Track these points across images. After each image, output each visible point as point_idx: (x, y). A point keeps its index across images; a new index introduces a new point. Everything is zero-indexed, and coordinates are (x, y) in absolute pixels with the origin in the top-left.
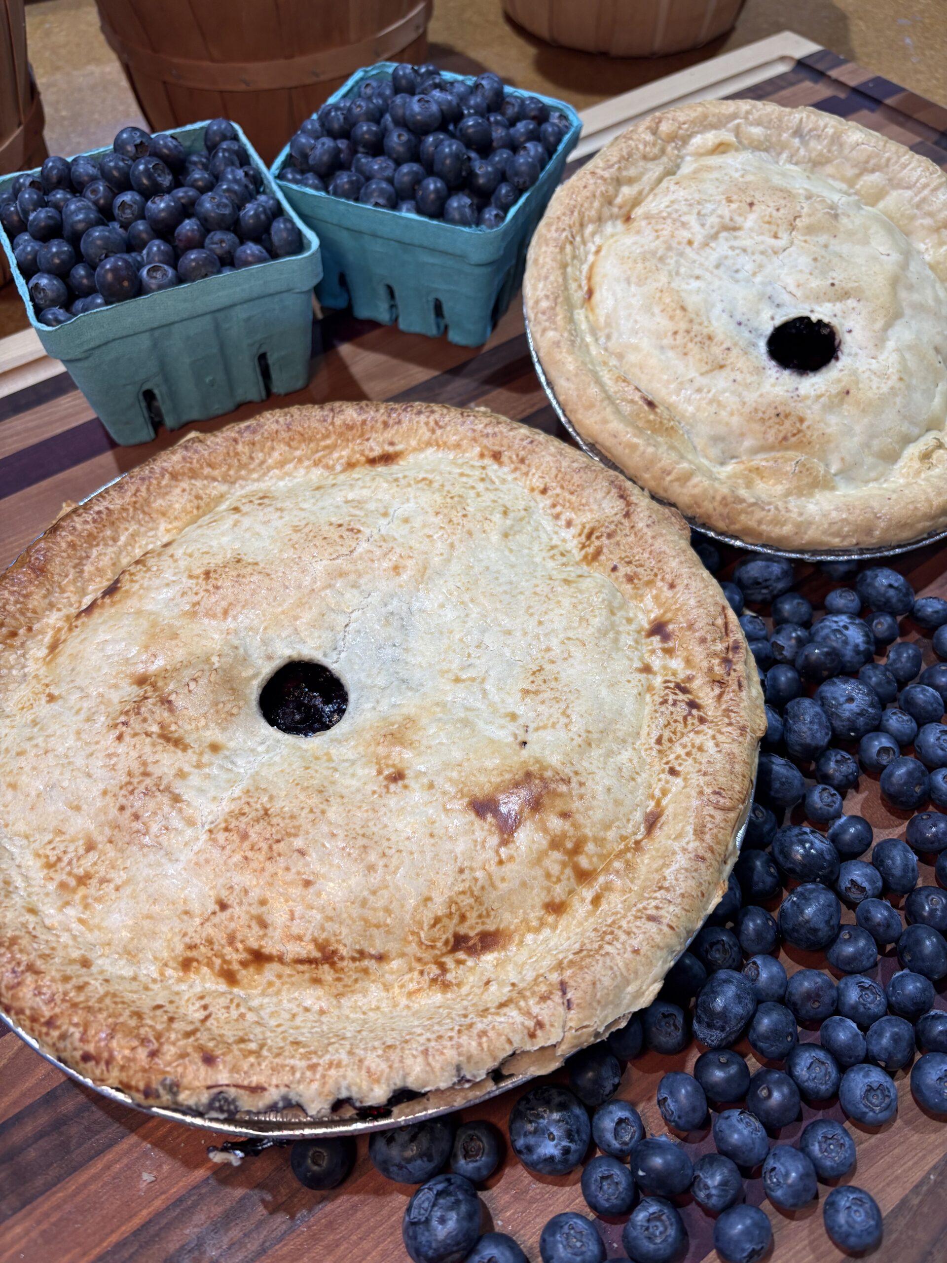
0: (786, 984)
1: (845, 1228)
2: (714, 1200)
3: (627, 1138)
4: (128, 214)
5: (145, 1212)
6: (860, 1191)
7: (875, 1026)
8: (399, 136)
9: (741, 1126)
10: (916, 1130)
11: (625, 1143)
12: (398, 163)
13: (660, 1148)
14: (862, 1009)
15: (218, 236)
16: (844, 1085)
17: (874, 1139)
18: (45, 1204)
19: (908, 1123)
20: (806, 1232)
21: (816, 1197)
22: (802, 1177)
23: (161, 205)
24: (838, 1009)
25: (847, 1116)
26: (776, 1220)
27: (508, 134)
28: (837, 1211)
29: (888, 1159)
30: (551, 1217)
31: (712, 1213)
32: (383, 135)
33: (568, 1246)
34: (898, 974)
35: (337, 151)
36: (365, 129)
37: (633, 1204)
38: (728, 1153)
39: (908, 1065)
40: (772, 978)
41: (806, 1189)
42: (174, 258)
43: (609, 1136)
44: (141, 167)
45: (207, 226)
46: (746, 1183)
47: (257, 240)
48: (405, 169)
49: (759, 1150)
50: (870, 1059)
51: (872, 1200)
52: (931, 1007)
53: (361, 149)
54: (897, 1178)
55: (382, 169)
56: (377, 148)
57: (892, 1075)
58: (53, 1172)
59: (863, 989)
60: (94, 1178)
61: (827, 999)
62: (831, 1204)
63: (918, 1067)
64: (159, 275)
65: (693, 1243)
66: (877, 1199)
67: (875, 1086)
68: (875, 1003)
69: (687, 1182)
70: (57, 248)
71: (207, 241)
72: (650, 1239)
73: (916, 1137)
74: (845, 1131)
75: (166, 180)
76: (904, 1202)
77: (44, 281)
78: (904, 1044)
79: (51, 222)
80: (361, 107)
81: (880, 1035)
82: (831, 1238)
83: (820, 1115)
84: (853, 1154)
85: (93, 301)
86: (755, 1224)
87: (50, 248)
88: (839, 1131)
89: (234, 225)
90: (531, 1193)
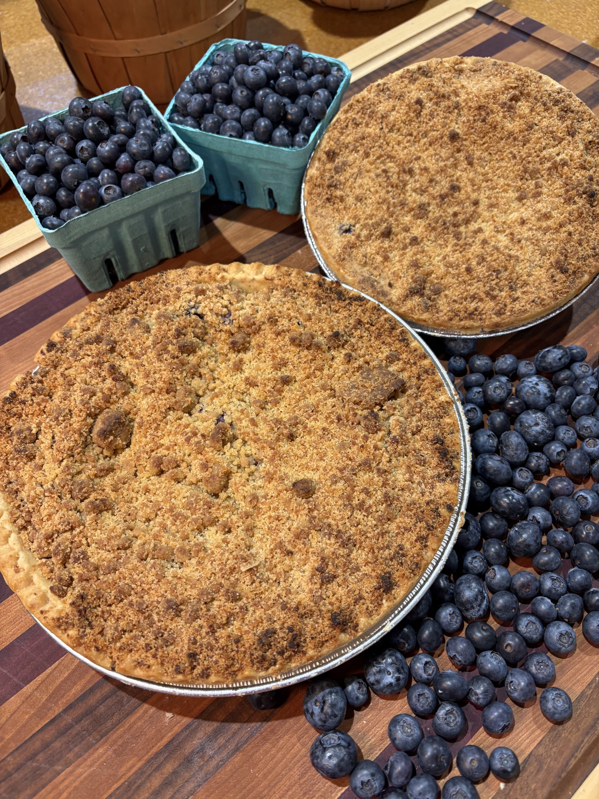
0: (510, 580)
1: (552, 710)
2: (481, 701)
3: (430, 672)
4: (86, 154)
5: (170, 734)
6: (559, 689)
7: (561, 600)
8: (242, 92)
9: (492, 660)
10: (587, 654)
11: (430, 675)
12: (243, 109)
13: (449, 677)
14: (554, 591)
15: (142, 164)
16: (547, 635)
17: (564, 661)
18: (114, 736)
19: (582, 650)
20: (531, 714)
21: (536, 695)
22: (528, 685)
23: (105, 148)
24: (539, 592)
25: (549, 650)
26: (515, 708)
27: (307, 85)
28: (547, 701)
29: (573, 671)
30: (392, 717)
31: (480, 708)
32: (231, 90)
33: (403, 732)
34: (571, 570)
35: (205, 101)
36: (220, 88)
37: (437, 707)
38: (486, 675)
39: (580, 619)
40: (503, 577)
41: (530, 691)
42: (118, 180)
43: (421, 672)
44: (90, 124)
45: (134, 159)
46: (497, 689)
47: (165, 163)
48: (247, 113)
49: (503, 672)
50: (559, 618)
51: (566, 694)
52: (591, 587)
53: (218, 100)
54: (578, 681)
55: (232, 113)
56: (228, 100)
57: (572, 625)
58: (115, 718)
59: (553, 580)
60: (139, 718)
61: (533, 587)
62: (544, 698)
63: (586, 620)
64: (111, 192)
65: (470, 724)
66: (568, 693)
67: (564, 632)
68: (560, 587)
69: (465, 693)
70: (46, 180)
71: (136, 167)
72: (448, 724)
73: (587, 658)
74: (549, 658)
75: (105, 131)
76: (583, 693)
77: (41, 201)
78: (578, 609)
79: (39, 163)
80: (216, 73)
81: (565, 605)
82: (545, 716)
83: (534, 650)
84: (554, 670)
85: (73, 212)
86: (504, 712)
87: (42, 180)
88: (545, 658)
89: (150, 156)
90: (380, 705)
